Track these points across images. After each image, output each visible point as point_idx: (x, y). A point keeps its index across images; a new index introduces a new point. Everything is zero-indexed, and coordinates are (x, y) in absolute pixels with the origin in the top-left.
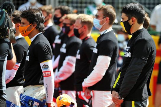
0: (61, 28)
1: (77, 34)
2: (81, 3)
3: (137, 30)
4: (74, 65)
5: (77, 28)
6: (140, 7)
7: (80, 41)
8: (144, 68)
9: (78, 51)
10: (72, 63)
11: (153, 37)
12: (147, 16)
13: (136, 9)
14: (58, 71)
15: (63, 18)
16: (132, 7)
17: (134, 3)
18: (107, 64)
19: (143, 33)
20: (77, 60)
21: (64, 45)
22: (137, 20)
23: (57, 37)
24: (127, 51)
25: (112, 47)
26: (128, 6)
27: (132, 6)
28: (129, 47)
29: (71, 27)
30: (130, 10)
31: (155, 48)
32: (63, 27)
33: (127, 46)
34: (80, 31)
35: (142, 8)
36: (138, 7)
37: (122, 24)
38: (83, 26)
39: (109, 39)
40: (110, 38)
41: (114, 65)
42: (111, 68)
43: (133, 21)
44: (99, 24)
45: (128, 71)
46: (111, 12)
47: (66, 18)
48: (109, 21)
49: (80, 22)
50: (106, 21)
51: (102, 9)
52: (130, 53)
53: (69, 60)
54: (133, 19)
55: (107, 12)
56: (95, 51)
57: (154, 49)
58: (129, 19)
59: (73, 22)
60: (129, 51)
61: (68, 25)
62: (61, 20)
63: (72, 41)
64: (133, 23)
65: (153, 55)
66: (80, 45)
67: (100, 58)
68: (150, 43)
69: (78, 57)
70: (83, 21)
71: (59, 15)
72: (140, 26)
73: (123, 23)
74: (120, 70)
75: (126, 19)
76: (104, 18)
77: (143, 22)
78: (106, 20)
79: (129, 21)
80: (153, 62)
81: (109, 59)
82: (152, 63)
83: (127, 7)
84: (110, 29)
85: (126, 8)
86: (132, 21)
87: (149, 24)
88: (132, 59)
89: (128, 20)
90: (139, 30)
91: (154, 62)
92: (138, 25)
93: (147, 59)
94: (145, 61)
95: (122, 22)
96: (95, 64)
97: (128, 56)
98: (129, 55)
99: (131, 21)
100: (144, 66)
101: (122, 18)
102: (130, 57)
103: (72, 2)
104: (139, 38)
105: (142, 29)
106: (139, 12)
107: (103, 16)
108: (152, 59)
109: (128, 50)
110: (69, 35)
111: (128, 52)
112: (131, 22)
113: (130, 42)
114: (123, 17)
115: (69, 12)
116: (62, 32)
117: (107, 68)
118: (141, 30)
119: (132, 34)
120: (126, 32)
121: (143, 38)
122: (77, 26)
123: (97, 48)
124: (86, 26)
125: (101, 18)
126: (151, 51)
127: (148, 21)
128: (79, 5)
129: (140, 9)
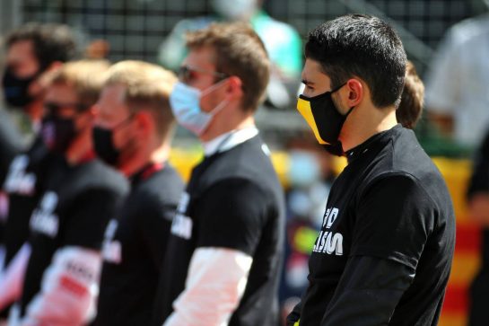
0: (36, 125)
1: (107, 150)
2: (125, 12)
3: (372, 135)
4: (94, 289)
5: (106, 124)
6: (382, 33)
7: (118, 181)
8: (403, 302)
9: (112, 228)
10: (82, 280)
11: (442, 167)
12: (411, 72)
13: (365, 39)
14: (23, 314)
15: (47, 79)
16: (348, 34)
17: (357, 16)
18: (235, 284)
19: (397, 148)
20: (107, 267)
21: (50, 201)
22: (371, 89)
23: (19, 164)
24: (324, 229)
25: (256, 208)
26: (333, 28)
27: (350, 30)
28: (336, 211)
29: (81, 121)
30: (340, 45)
31: (451, 214)
32: (45, 121)
33: (328, 207)
34: (119, 139)
35: (392, 36)
36: (374, 34)
37: (305, 107)
38: (132, 117)
39: (241, 174)
40: (247, 168)
41: (263, 291)
42: (253, 305)
43: (355, 94)
44: (195, 110)
45: (330, 314)
46: (249, 56)
47: (60, 81)
48: (238, 93)
49: (121, 95)
50: (229, 96)
51: (209, 41)
52: (339, 237)
53: (70, 266)
54: (351, 84)
55: (233, 55)
56: (183, 227)
57: (446, 220)
58: (336, 87)
59: (88, 96)
60: (334, 230)
61: (68, 113)
62: (34, 89)
63: (84, 181)
64: (353, 103)
65: (441, 243)
66: (119, 203)
67: (205, 260)
68: (428, 191)
69: (112, 251)
70: (134, 91)
71: (29, 68)
72: (386, 115)
73: (308, 103)
74: (293, 313)
75: (324, 85)
76: (217, 80)
77: (399, 101)
78: (230, 90)
79: (334, 96)
80: (442, 278)
81: (244, 262)
82: (438, 279)
83: (326, 32)
84: (247, 130)
85: (322, 36)
86: (348, 94)
87: (419, 107)
88: (348, 264)
89: (329, 89)
90: (379, 134)
91: (447, 279)
92: (376, 112)
93: (414, 263)
94: (404, 272)
95: (302, 97)
96: (179, 286)
97: (329, 250)
98: (334, 244)
99: (344, 93)
100: (399, 294)
101: (305, 82)
102: (340, 252)
103: (85, 11)
104: (379, 171)
105: (393, 131)
106: (381, 55)
107: (212, 72)
108: (439, 265)
109: (330, 224)
110: (74, 156)
111: (329, 230)
112: (342, 99)
113: (340, 190)
114: (309, 78)
115: (71, 53)
116: (39, 141)
117: (234, 305)
118: (386, 133)
119: (347, 154)
120: (321, 141)
121: (396, 169)
122: (108, 114)
123: (190, 212)
124: (148, 115)
125: (206, 79)
126: (432, 228)
127: (417, 95)
128: (115, 22)
129: (384, 42)
